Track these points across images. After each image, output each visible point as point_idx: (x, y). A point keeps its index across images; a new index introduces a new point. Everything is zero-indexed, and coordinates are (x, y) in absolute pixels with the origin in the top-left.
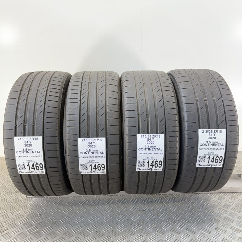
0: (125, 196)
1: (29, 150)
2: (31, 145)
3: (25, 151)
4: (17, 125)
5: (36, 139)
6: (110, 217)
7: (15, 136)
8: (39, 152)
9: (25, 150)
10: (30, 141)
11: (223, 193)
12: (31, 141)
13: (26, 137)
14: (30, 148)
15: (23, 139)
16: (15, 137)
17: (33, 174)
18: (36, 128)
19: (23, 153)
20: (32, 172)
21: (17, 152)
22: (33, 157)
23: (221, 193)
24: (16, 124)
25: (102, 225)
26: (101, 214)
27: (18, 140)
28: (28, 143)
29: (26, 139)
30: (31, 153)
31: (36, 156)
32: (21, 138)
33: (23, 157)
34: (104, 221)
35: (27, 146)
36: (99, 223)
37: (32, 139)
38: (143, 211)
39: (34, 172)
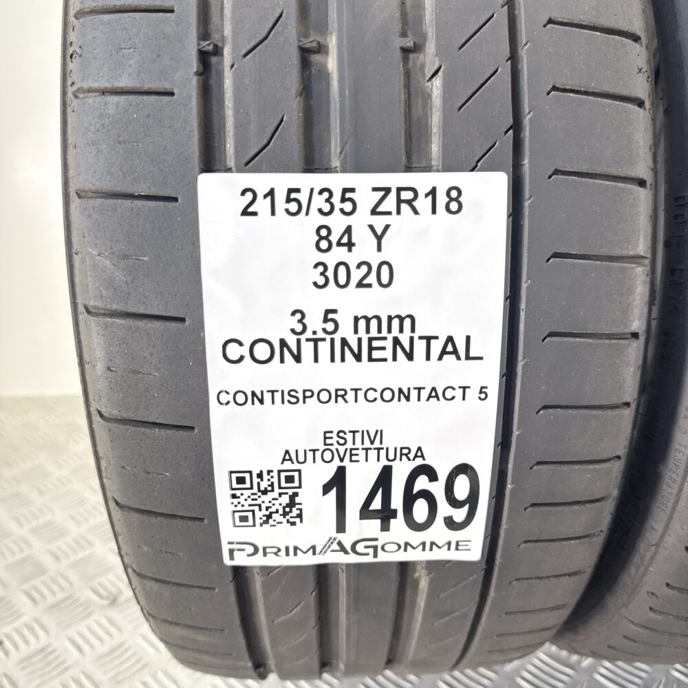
1: (362, 323)
2: (385, 270)
3: (316, 341)
4: (217, 51)
5: (442, 199)
7: (210, 162)
8: (462, 351)
9: (315, 323)
10: (379, 222)
12: (385, 220)
13: (337, 181)
14: (375, 302)
15: (303, 197)
16: (207, 183)
17: (359, 566)
18: (437, 82)
19: (298, 358)
20: (360, 548)
21: (234, 351)
22: (400, 406)
24: (216, 37)
27: (245, 213)
28: (350, 245)
29: (336, 199)
30: (376, 354)
31: (424, 394)
32: (271, 193)
33: (292, 397)
35: (342, 279)
37: (399, 201)
39: (379, 543)
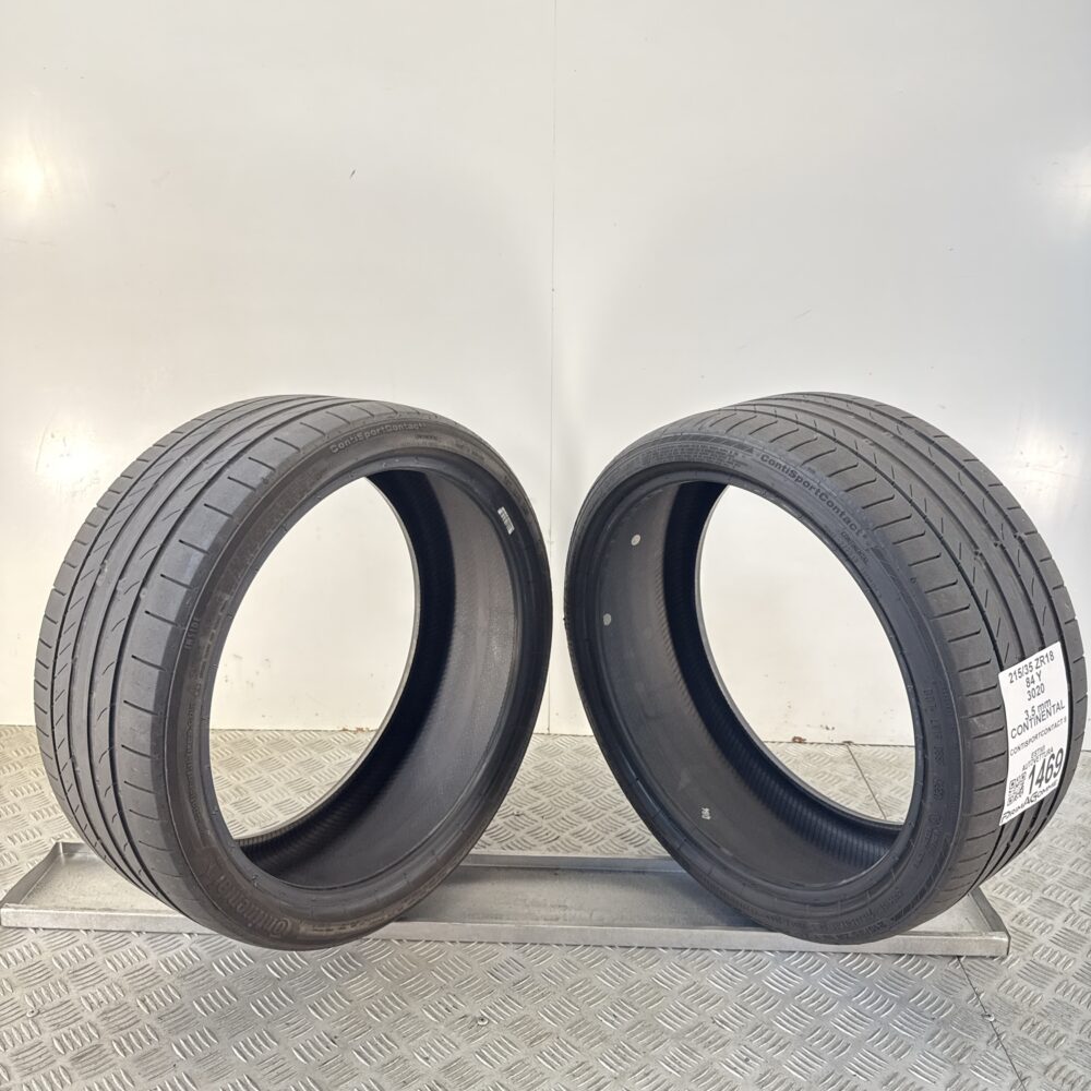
0: (419, 947)
6: (328, 1040)
11: (911, 956)
23: (901, 955)
25: (286, 1074)
26: (293, 1027)
34: (297, 1059)
36: (271, 1068)
38: (475, 1020)
